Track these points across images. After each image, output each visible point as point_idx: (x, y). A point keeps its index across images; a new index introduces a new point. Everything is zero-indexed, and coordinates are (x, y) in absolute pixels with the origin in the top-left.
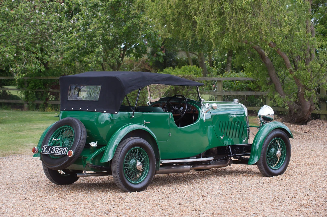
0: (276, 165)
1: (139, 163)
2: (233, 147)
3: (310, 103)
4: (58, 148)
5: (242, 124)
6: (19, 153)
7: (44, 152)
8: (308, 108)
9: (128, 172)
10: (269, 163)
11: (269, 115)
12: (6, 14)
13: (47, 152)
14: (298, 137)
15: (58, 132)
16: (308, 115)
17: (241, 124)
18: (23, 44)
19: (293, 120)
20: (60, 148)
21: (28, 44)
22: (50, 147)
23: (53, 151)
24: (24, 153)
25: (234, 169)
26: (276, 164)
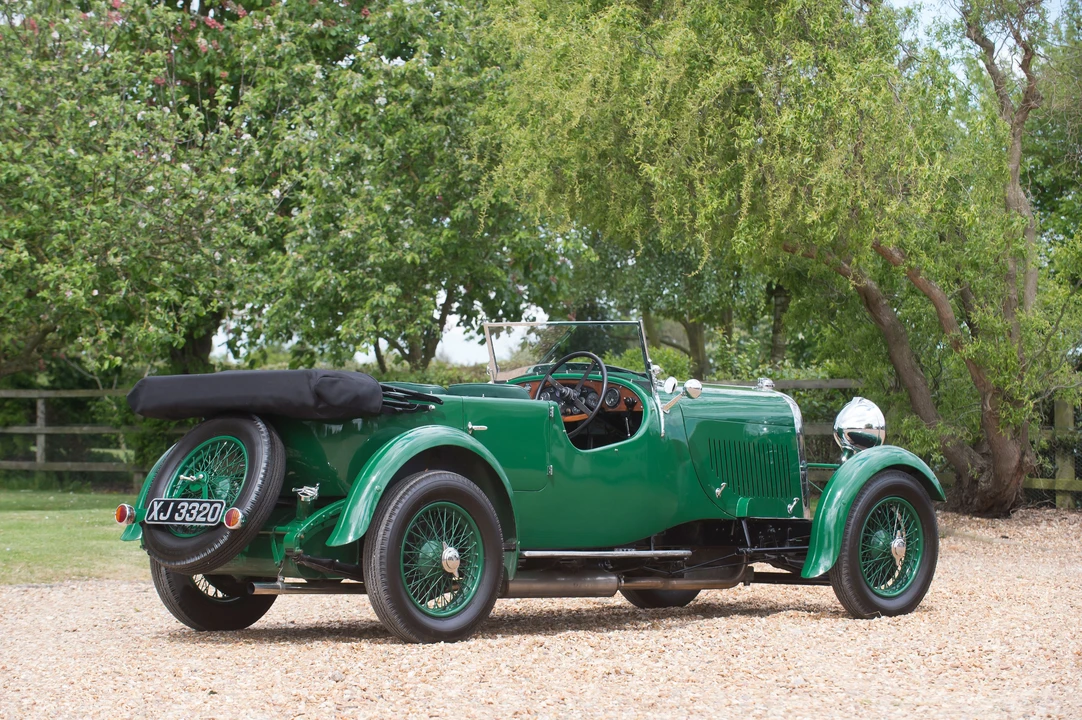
0: (892, 585)
1: (450, 553)
2: (757, 526)
3: (1019, 447)
4: (197, 505)
5: (786, 460)
6: (96, 574)
7: (153, 520)
8: (1014, 464)
9: (417, 579)
10: (869, 575)
11: (869, 427)
12: (68, 168)
13: (162, 517)
14: (981, 549)
15: (198, 459)
16: (1012, 486)
17: (781, 457)
18: (119, 259)
19: (967, 502)
20: (201, 503)
21: (134, 259)
22: (172, 504)
23: (180, 515)
24: (111, 576)
25: (764, 606)
26: (890, 583)
